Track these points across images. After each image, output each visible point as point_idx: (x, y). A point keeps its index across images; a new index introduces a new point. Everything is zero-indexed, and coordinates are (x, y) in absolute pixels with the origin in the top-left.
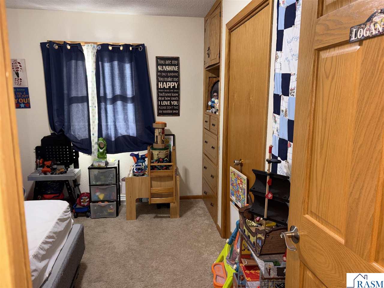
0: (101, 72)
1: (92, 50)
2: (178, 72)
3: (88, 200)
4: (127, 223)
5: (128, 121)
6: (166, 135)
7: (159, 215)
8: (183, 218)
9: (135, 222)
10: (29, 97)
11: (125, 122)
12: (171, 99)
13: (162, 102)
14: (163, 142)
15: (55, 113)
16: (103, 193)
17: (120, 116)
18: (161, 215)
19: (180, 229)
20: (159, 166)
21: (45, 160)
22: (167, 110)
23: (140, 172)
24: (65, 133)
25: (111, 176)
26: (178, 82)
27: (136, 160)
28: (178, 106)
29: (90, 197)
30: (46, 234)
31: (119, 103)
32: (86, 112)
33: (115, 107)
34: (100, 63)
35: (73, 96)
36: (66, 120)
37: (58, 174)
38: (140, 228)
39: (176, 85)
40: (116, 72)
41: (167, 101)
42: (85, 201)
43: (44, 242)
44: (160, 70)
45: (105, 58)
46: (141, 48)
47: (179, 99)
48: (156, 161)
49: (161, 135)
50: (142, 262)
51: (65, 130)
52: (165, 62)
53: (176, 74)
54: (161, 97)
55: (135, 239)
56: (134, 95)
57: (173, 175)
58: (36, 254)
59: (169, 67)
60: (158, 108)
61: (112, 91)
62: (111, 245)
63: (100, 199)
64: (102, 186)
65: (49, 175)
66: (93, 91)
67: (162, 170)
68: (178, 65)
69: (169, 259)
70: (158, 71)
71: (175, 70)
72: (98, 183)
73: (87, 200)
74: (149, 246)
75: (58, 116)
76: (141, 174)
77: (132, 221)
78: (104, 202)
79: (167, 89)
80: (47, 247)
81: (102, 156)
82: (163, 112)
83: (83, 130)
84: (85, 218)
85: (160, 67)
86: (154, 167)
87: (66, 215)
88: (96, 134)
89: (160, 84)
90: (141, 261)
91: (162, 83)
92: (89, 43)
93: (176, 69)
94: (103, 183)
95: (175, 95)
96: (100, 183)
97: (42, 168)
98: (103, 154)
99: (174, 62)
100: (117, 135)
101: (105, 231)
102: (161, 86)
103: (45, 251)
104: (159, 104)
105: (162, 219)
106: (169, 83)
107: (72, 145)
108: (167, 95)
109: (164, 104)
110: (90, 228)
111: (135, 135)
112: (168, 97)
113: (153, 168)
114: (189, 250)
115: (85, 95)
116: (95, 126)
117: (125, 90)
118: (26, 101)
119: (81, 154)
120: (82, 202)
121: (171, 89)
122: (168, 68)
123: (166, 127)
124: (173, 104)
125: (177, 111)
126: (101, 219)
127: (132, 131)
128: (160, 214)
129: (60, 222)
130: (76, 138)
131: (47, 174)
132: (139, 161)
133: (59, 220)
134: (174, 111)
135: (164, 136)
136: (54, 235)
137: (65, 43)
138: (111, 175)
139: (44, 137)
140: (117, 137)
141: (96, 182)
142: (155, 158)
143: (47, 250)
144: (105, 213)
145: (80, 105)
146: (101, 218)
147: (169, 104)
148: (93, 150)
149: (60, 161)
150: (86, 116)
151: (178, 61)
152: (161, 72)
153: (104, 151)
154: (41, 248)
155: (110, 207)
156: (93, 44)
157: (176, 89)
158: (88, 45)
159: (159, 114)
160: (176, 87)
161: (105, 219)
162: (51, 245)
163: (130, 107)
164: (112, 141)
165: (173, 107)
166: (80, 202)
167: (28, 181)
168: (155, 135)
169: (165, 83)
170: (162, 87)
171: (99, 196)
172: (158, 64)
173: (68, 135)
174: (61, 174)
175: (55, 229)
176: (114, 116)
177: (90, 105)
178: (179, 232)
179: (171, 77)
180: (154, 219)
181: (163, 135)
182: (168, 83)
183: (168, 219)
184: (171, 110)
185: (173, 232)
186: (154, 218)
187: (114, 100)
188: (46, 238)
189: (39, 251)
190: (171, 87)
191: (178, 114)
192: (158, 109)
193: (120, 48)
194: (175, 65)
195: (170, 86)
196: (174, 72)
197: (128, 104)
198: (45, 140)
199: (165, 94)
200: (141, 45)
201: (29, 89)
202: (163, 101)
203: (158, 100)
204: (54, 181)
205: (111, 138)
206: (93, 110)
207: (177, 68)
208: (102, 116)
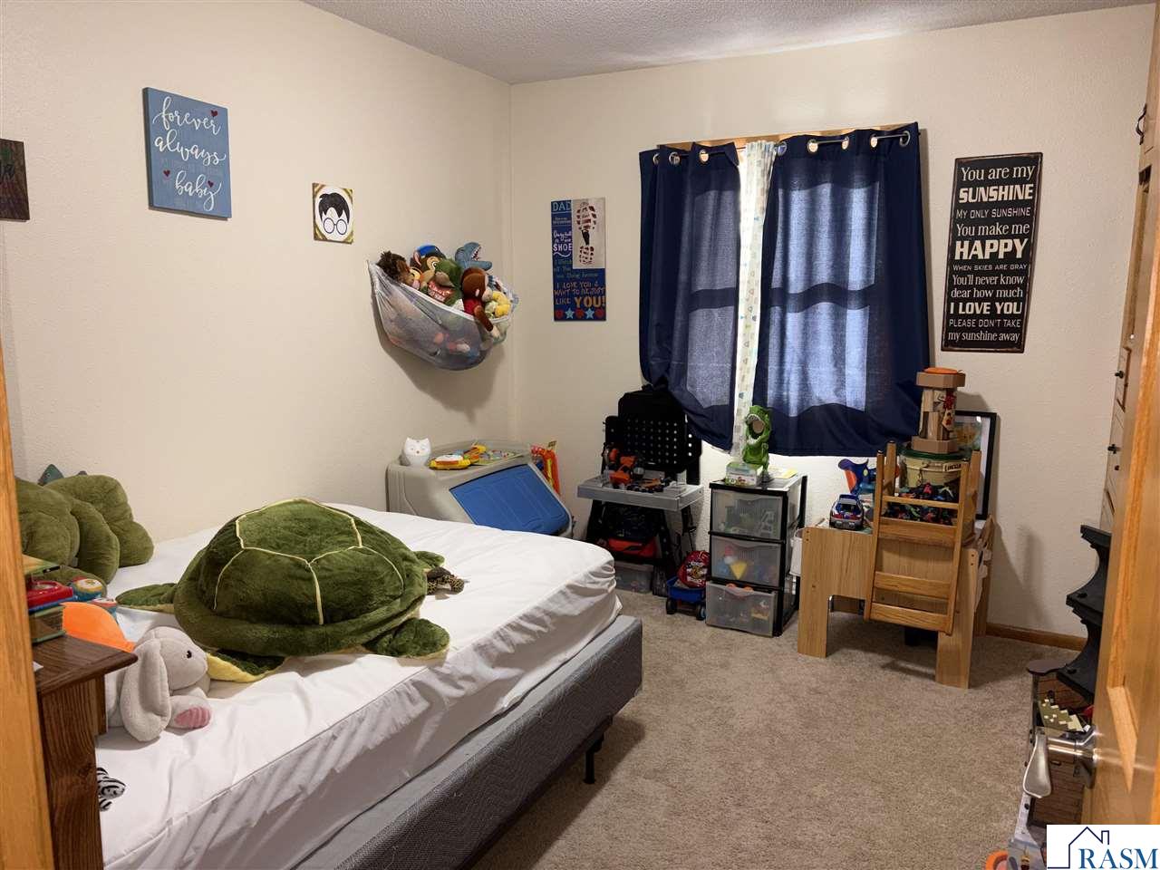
0: (780, 219)
1: (760, 159)
2: (1032, 204)
3: (705, 572)
4: (797, 659)
5: (844, 360)
6: (959, 413)
7: (903, 664)
8: (982, 693)
9: (821, 663)
10: (604, 294)
11: (835, 366)
12: (994, 294)
13: (961, 304)
14: (945, 434)
15: (653, 333)
16: (746, 561)
17: (824, 347)
18: (910, 666)
19: (953, 721)
20: (915, 506)
21: (623, 452)
22: (976, 330)
23: (847, 518)
24: (669, 387)
25: (767, 516)
26: (1028, 236)
27: (854, 482)
28: (1022, 318)
29: (709, 566)
30: (526, 608)
31: (824, 308)
32: (729, 333)
33: (810, 320)
34: (781, 192)
35: (700, 289)
36: (676, 353)
37: (644, 491)
38: (826, 682)
39: (1020, 249)
40: (825, 216)
41: (980, 301)
42: (696, 573)
43: (514, 625)
44: (965, 201)
45: (795, 178)
46: (905, 138)
47: (1024, 295)
48: (912, 491)
49: (942, 410)
50: (788, 772)
51: (672, 378)
52: (987, 174)
53: (1025, 212)
54: (961, 287)
55: (796, 708)
56: (873, 283)
57: (954, 545)
58: (483, 644)
59: (998, 190)
60: (948, 323)
61: (806, 274)
62: (725, 704)
63: (733, 574)
64: (743, 540)
65: (623, 490)
66: (752, 274)
67: (918, 522)
68: (1035, 180)
69: (871, 793)
70: (957, 205)
71: (1021, 197)
72: (731, 531)
73: (702, 573)
74: (829, 740)
75: (659, 342)
76: (852, 523)
77: (811, 658)
78: (743, 587)
79: (984, 262)
80: (518, 638)
81: (755, 456)
82: (961, 337)
83: (718, 381)
84: (693, 619)
85: (968, 192)
86: (897, 508)
87: (594, 583)
88: (749, 395)
89: (962, 246)
90: (785, 769)
91: (966, 243)
92: (755, 139)
93: (1024, 193)
94: (746, 532)
95: (1011, 282)
96: (737, 532)
97: (612, 472)
98: (759, 453)
99: (1018, 171)
100: (808, 402)
101: (725, 666)
102: (962, 253)
103: (511, 647)
104: (952, 312)
105: (908, 676)
106: (995, 242)
107: (686, 421)
108: (981, 280)
109: (967, 312)
110: (693, 647)
111: (862, 407)
112: (987, 287)
113: (895, 510)
114: (954, 790)
115: (732, 285)
116: (748, 372)
117: (842, 268)
118: (597, 303)
119: (706, 446)
120: (690, 575)
121: (1002, 262)
122: (995, 194)
123: (963, 385)
124: (1002, 310)
125: (1015, 337)
126: (730, 632)
127: (855, 392)
128: (908, 661)
129: (572, 593)
130: (696, 401)
131: (618, 488)
132: (861, 486)
133: (570, 587)
134: (1004, 337)
135: (949, 414)
136: (546, 618)
137: (697, 147)
138: (768, 513)
139: (626, 395)
140: (805, 409)
141: (729, 526)
142: (913, 481)
143: (519, 647)
144: (744, 618)
145: (716, 312)
146: (732, 629)
147: (985, 312)
148: (735, 439)
149: (655, 458)
150: (728, 343)
151: (1036, 168)
152: (968, 206)
153: (760, 443)
154: (500, 636)
155: (760, 606)
156: (764, 141)
157: (1019, 261)
158: (752, 146)
159: (948, 345)
160: (1019, 255)
161: (739, 633)
162: (532, 639)
163: (856, 320)
164: (788, 417)
165: (1002, 323)
166: (686, 574)
167: (577, 498)
168: (922, 410)
169: (978, 243)
170: (965, 257)
171: (732, 566)
172: (959, 183)
173: (676, 392)
174: (649, 492)
175: (551, 604)
176: (805, 345)
177: (741, 312)
178: (945, 729)
179: (1003, 221)
180: (881, 671)
181: (947, 412)
182: (988, 243)
183: (928, 682)
184: (991, 330)
185: (923, 721)
186: (883, 667)
187: (810, 297)
188: (521, 618)
189: (495, 641)
190: (1001, 256)
191: (1018, 347)
192: (947, 329)
193: (841, 143)
194: (1022, 181)
195: (998, 252)
196: (1016, 203)
197: (849, 311)
198: (627, 401)
199: (974, 279)
200: (907, 127)
201: (607, 272)
202: (965, 301)
203: (949, 299)
204: (633, 508)
205: (788, 409)
206: (746, 327)
207: (1028, 191)
208: (771, 346)
